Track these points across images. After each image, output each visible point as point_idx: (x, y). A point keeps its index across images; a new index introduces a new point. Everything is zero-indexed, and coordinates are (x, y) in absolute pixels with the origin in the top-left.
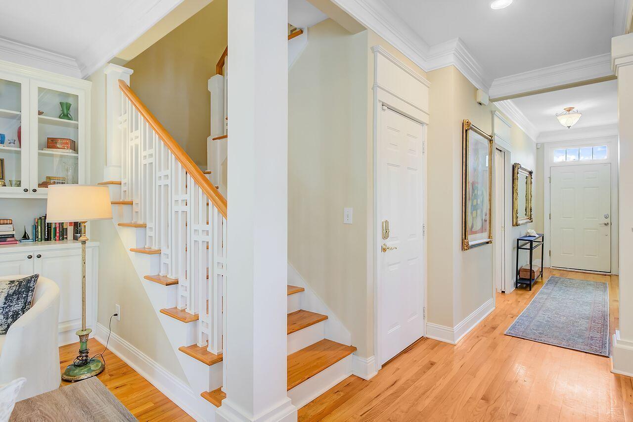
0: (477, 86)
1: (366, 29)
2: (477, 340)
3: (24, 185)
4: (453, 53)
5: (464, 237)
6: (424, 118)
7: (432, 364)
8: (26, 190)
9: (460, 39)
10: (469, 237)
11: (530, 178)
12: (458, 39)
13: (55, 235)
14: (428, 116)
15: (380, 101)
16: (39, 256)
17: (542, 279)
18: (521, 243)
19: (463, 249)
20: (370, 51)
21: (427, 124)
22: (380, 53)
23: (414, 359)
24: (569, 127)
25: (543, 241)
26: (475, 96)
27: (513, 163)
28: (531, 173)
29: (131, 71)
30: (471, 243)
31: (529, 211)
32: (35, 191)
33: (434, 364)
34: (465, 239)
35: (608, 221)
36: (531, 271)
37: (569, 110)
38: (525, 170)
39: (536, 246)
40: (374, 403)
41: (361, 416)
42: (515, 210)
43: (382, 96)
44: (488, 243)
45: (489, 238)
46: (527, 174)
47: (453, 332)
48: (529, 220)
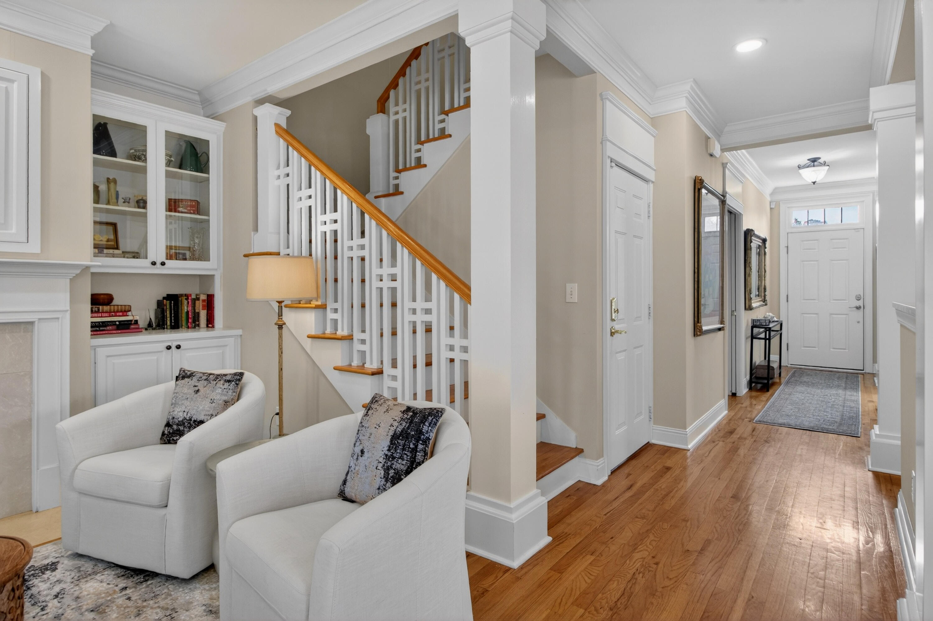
0: (709, 134)
1: (595, 73)
2: (713, 445)
3: (152, 257)
4: (686, 97)
5: (696, 320)
6: (650, 175)
7: (668, 469)
8: (154, 263)
9: (695, 81)
10: (703, 320)
11: (763, 247)
12: (692, 80)
13: (187, 321)
14: (654, 172)
15: (609, 157)
16: (178, 347)
17: (780, 379)
18: (756, 330)
19: (695, 335)
20: (598, 98)
21: (653, 182)
22: (610, 101)
23: (646, 465)
24: (814, 183)
25: (781, 329)
26: (707, 146)
27: (745, 228)
28: (764, 241)
29: (288, 112)
30: (704, 328)
31: (763, 290)
32: (163, 264)
33: (670, 469)
34: (698, 322)
35: (860, 303)
36: (769, 368)
37: (814, 160)
38: (758, 237)
39: (774, 336)
40: (615, 504)
41: (605, 515)
42: (748, 289)
43: (611, 151)
44: (720, 329)
45: (721, 324)
46: (759, 242)
47: (687, 435)
48: (762, 303)
